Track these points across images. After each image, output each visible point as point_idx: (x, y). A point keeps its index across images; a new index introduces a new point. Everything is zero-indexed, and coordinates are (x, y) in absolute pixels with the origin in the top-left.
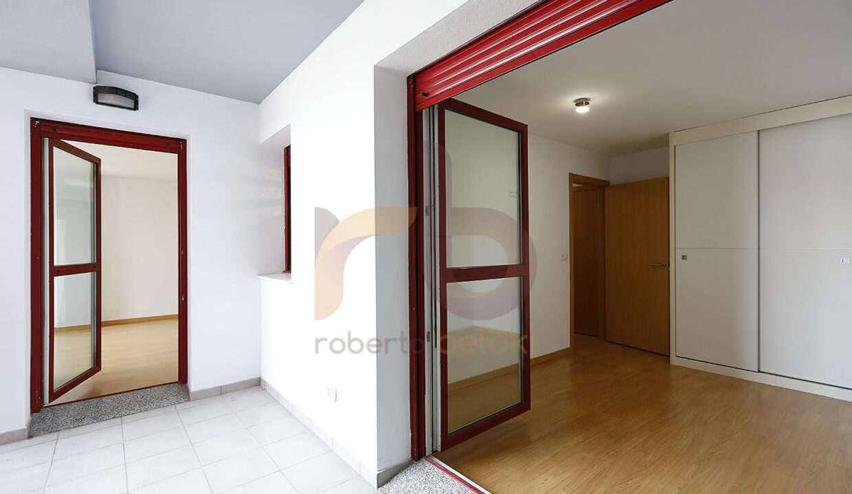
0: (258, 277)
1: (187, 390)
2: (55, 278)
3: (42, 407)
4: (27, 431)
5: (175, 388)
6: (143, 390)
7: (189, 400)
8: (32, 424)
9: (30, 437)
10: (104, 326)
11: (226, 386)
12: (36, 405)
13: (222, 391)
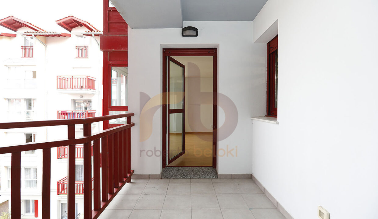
0: (251, 118)
1: (216, 173)
2: (170, 114)
3: (166, 166)
4: (160, 176)
5: (211, 169)
6: (199, 167)
7: (217, 178)
8: (162, 173)
9: (161, 179)
10: (186, 134)
11: (234, 175)
12: (164, 165)
13: (232, 178)
